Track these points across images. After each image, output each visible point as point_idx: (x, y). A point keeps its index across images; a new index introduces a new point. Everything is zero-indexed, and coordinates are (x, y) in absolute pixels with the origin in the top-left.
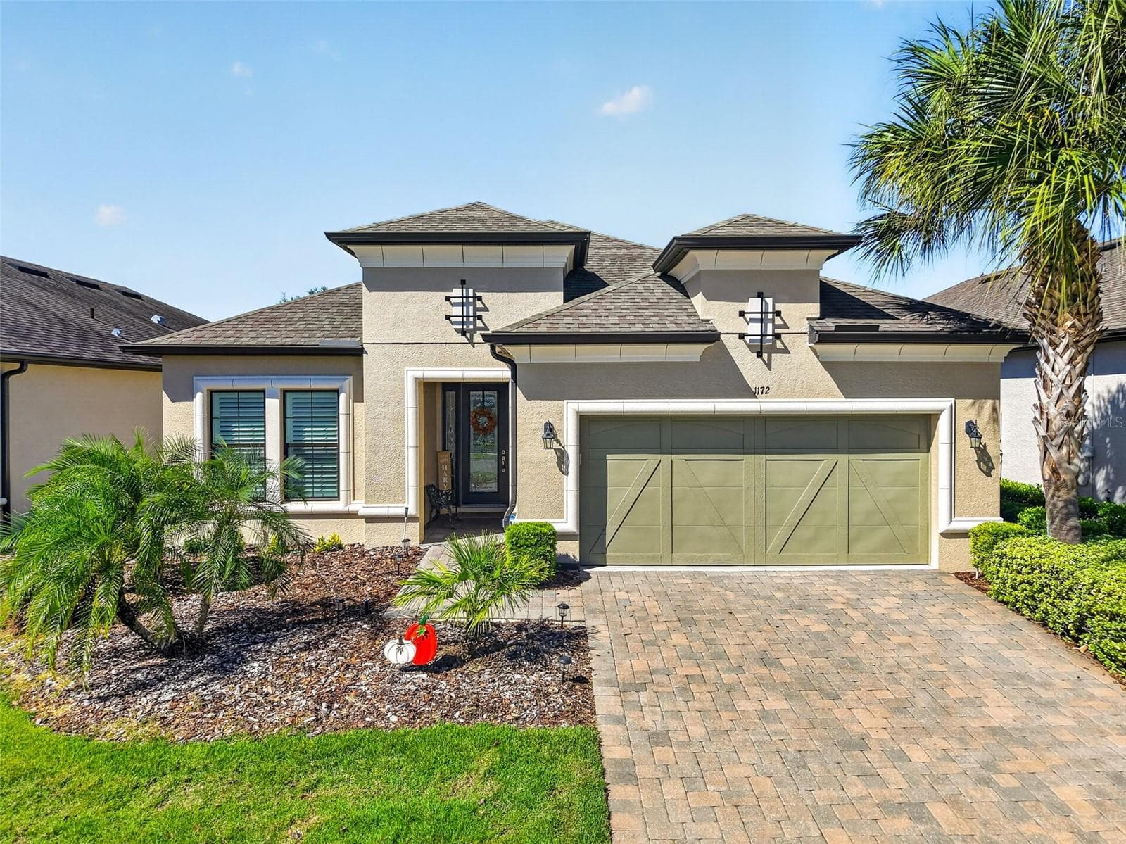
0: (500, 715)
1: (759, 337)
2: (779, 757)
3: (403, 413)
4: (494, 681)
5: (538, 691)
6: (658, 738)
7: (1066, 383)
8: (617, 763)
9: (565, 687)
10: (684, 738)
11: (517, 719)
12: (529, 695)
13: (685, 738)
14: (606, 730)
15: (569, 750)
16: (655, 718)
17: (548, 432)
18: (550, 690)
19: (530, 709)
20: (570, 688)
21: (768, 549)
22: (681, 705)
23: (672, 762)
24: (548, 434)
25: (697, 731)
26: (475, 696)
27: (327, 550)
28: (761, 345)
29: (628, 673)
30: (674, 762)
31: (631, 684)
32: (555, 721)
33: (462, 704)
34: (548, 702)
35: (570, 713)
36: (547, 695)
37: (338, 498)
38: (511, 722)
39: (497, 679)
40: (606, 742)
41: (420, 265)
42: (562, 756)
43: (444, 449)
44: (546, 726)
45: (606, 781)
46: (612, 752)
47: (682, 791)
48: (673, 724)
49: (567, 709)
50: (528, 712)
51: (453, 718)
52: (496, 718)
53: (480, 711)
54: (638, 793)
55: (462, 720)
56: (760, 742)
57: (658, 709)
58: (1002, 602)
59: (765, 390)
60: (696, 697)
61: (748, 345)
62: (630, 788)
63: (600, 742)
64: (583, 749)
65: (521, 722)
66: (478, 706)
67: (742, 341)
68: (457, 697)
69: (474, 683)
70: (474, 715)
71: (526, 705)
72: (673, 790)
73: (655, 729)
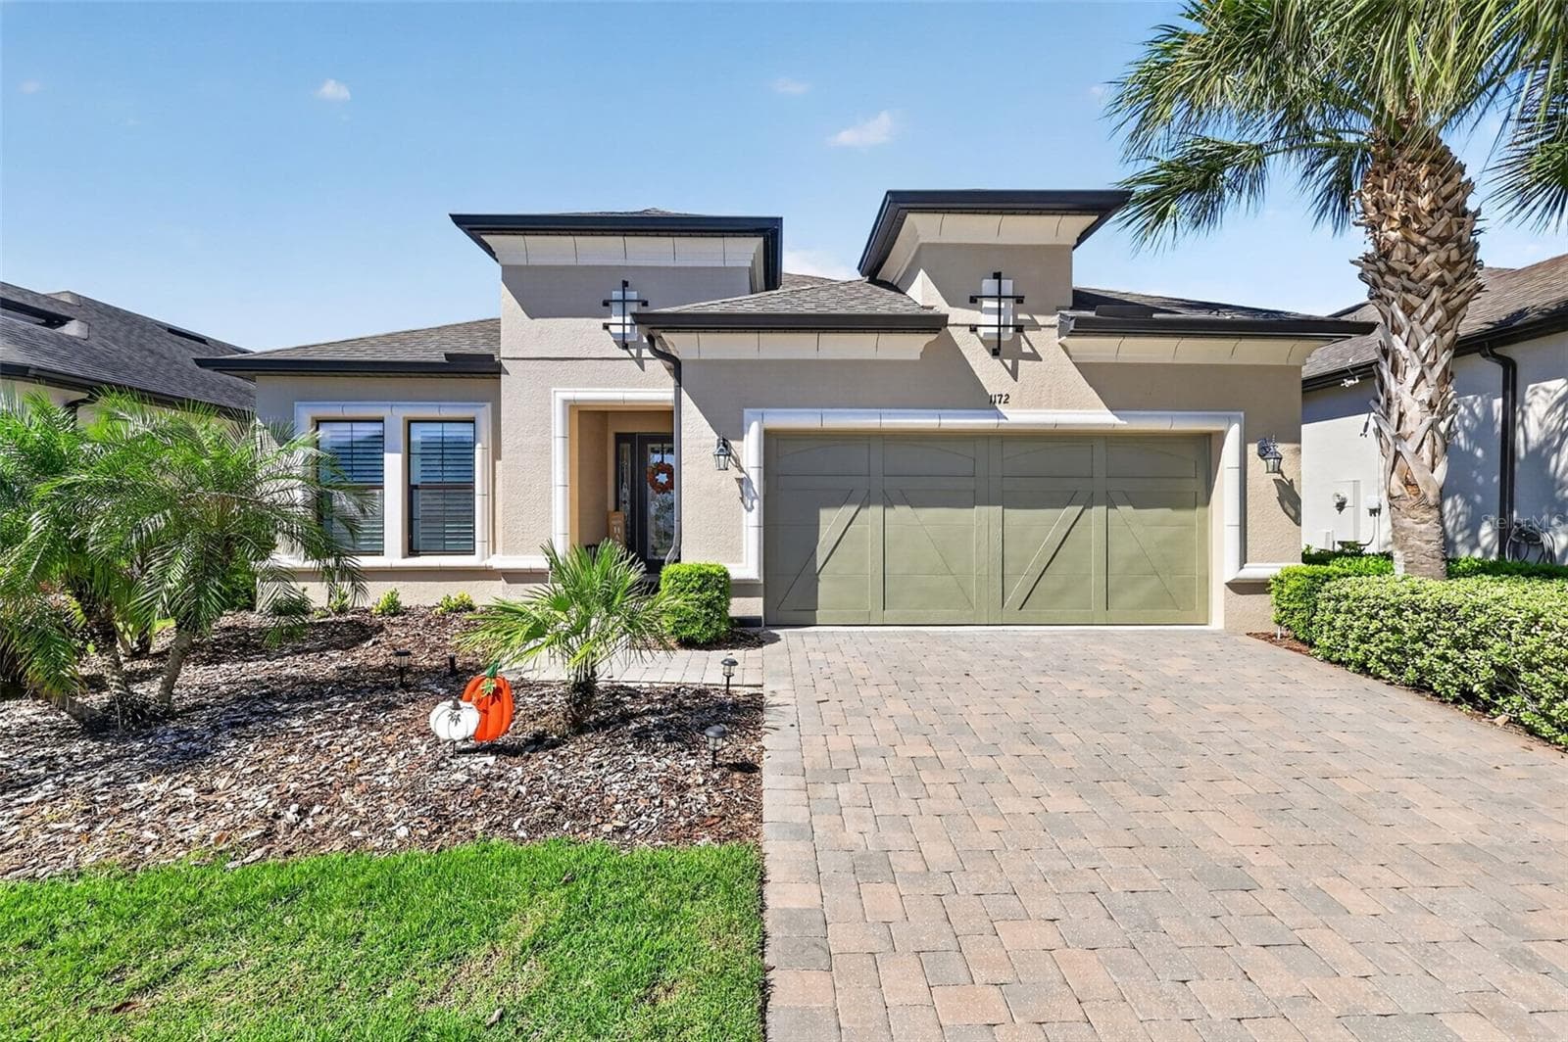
0: (593, 823)
1: (996, 330)
2: (1098, 905)
3: (550, 445)
4: (601, 766)
5: (669, 782)
6: (870, 867)
7: (1428, 360)
8: (792, 918)
9: (716, 776)
10: (916, 866)
11: (621, 830)
12: (654, 789)
13: (918, 867)
14: (778, 851)
15: (703, 890)
16: (863, 827)
17: (721, 447)
18: (690, 781)
19: (648, 812)
20: (724, 777)
21: (1005, 605)
22: (908, 807)
23: (896, 916)
24: (722, 450)
25: (939, 853)
26: (561, 791)
27: (451, 610)
28: (999, 341)
29: (820, 754)
30: (901, 916)
31: (824, 771)
32: (689, 833)
33: (533, 804)
34: (682, 800)
35: (716, 820)
36: (683, 788)
37: (472, 552)
38: (609, 836)
39: (605, 763)
40: (775, 872)
41: (571, 262)
42: (687, 907)
43: (617, 509)
44: (670, 844)
45: (768, 961)
46: (785, 895)
47: (922, 986)
48: (896, 839)
49: (713, 812)
50: (644, 818)
51: (509, 829)
52: (585, 829)
53: (561, 817)
54: (831, 990)
55: (522, 834)
56: (1055, 873)
57: (869, 810)
58: (1339, 662)
59: (1004, 398)
60: (931, 790)
61: (981, 339)
62: (815, 978)
63: (763, 874)
64: (729, 889)
65: (628, 837)
66: (559, 808)
67: (974, 335)
68: (529, 793)
69: (567, 770)
70: (549, 823)
71: (642, 806)
72: (902, 982)
73: (863, 848)
